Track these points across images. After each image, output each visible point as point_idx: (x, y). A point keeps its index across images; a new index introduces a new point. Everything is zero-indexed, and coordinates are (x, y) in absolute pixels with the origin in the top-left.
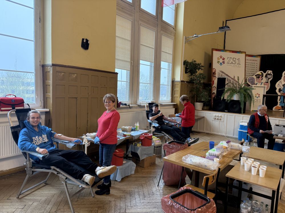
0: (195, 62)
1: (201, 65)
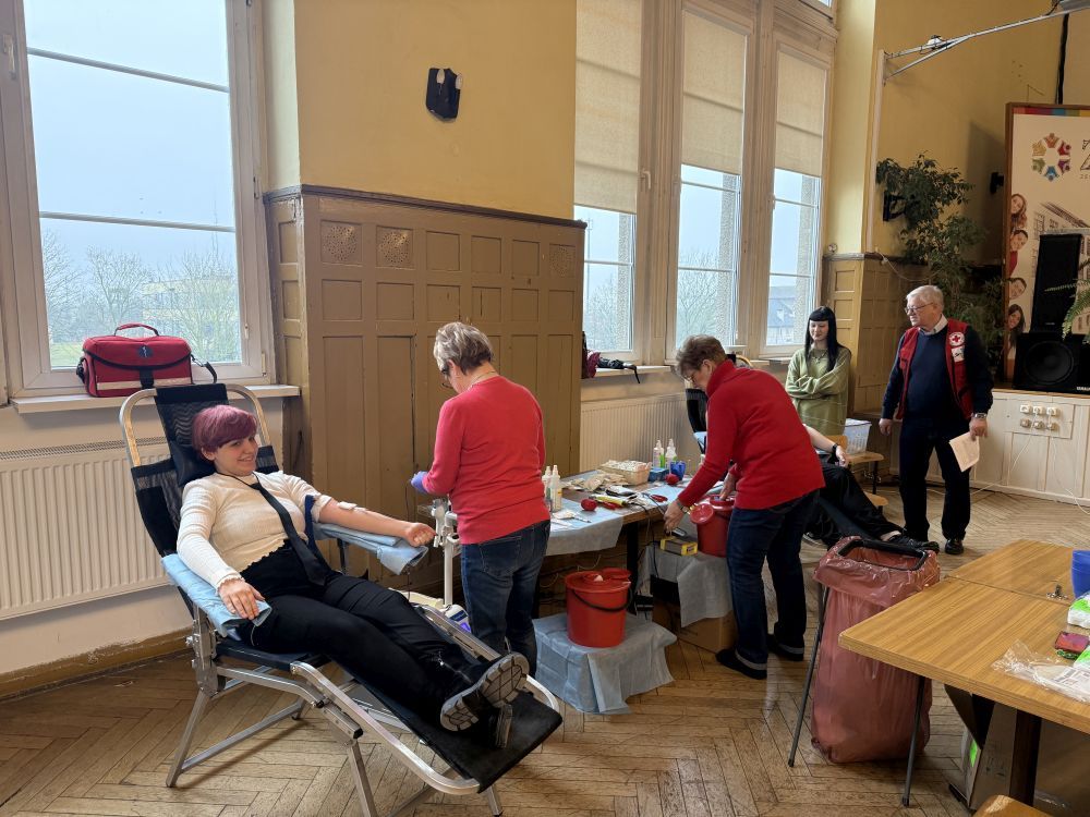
0: (930, 169)
1: (956, 181)
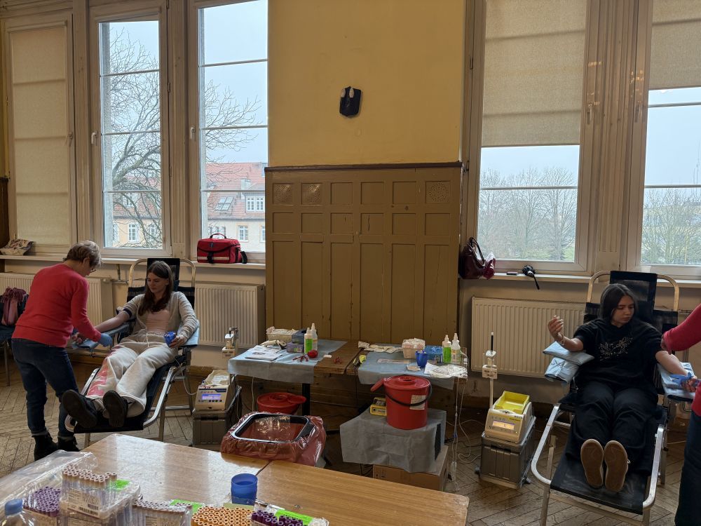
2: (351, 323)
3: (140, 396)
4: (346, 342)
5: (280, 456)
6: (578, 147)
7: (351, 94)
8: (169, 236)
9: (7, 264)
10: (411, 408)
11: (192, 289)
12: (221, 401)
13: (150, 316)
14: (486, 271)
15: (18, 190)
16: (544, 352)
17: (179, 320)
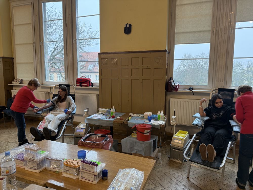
2: (128, 107)
3: (56, 129)
4: (125, 113)
5: (96, 147)
6: (209, 44)
7: (128, 26)
8: (67, 77)
9: (15, 87)
10: (144, 134)
11: (74, 95)
12: (83, 132)
13: (60, 104)
14: (175, 89)
15: (17, 62)
16: (193, 117)
17: (69, 105)
